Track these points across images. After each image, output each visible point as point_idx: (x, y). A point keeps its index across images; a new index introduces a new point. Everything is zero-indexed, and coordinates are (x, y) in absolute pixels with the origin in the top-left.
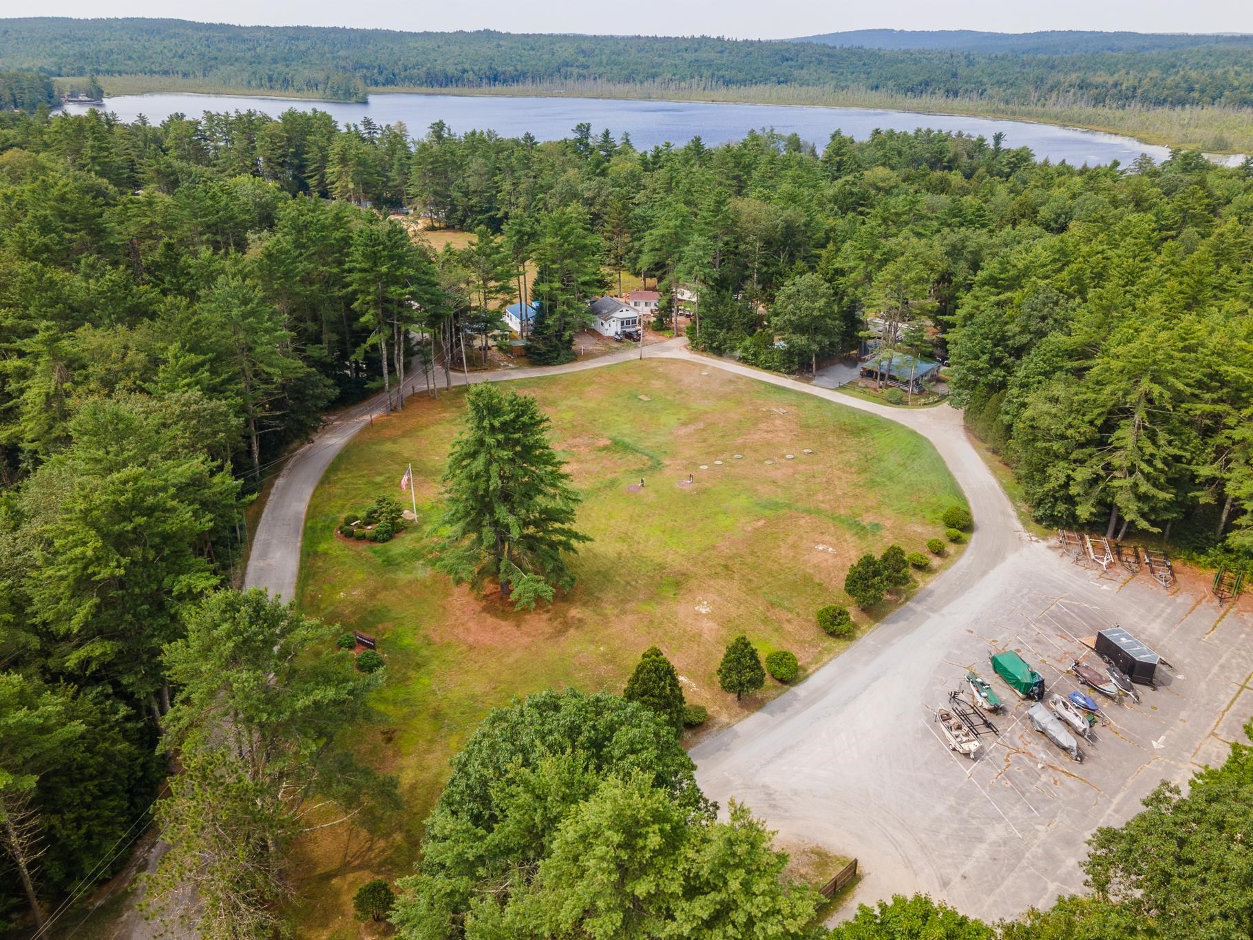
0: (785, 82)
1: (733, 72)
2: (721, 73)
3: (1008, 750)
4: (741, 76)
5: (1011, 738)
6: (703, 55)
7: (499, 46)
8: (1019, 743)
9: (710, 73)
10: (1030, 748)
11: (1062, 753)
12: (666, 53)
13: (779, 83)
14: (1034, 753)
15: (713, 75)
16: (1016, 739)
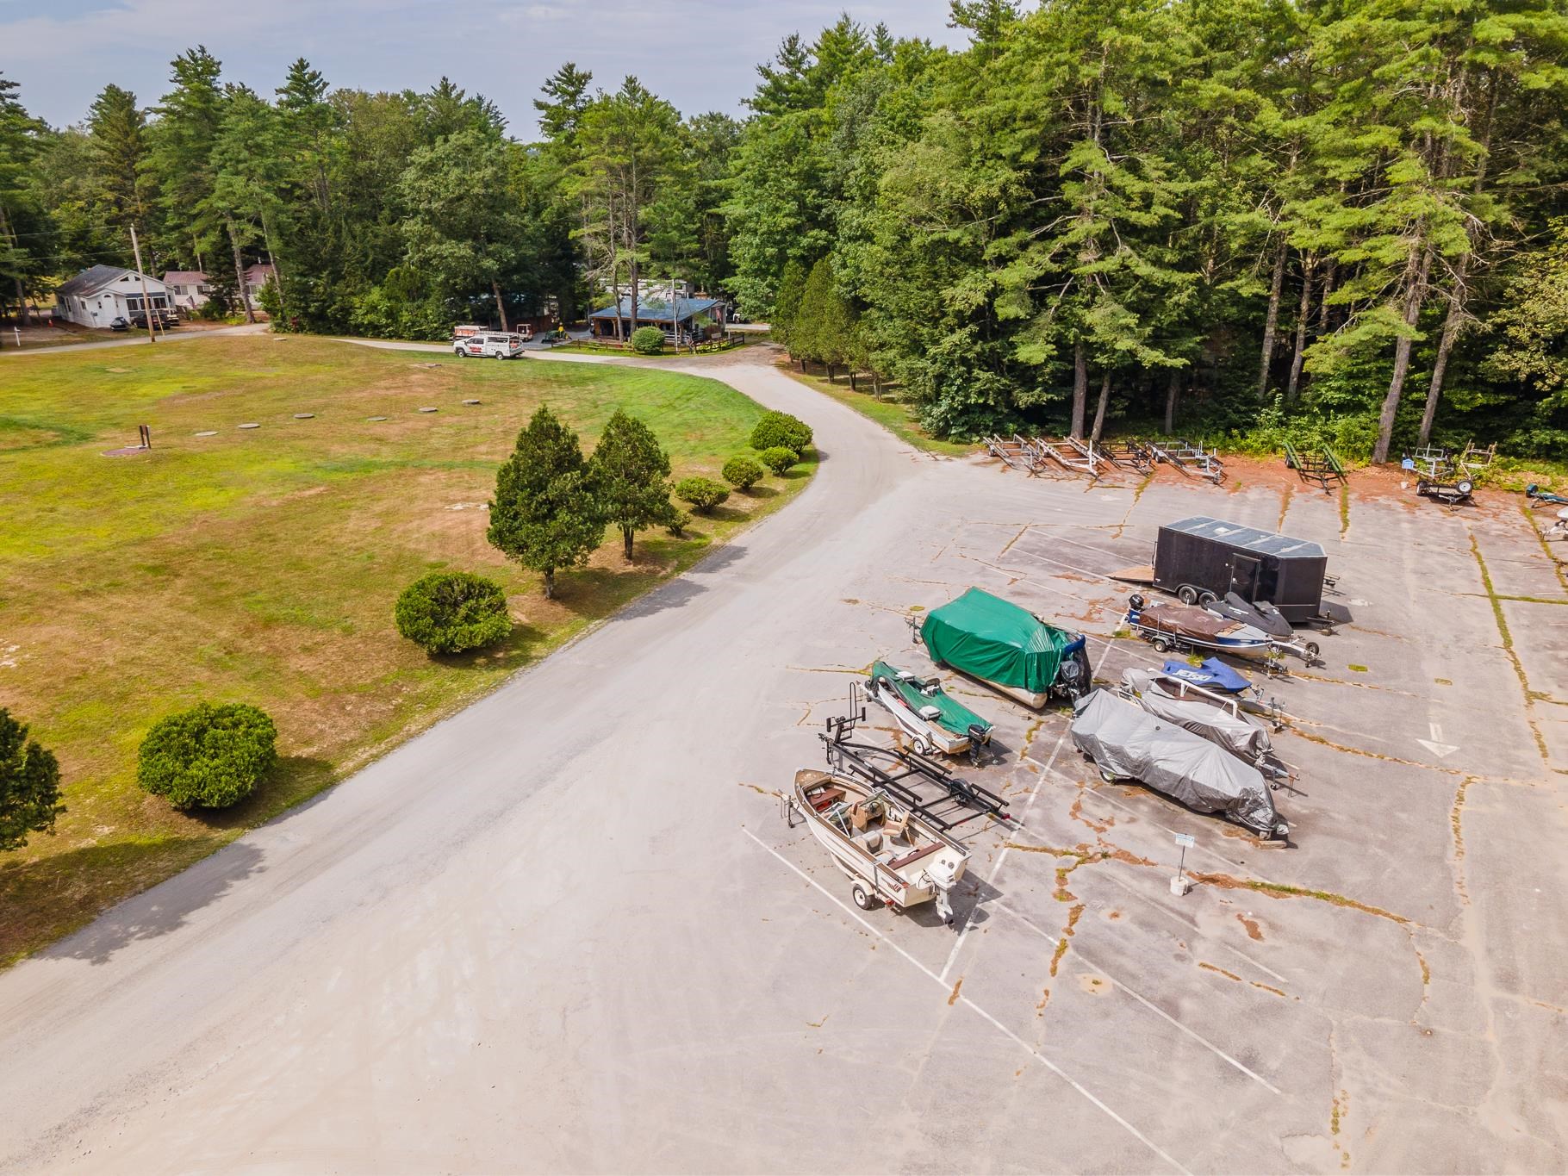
3: (1054, 863)
5: (1047, 822)
8: (1080, 831)
10: (1117, 836)
11: (1218, 828)
14: (1139, 851)
16: (1062, 817)
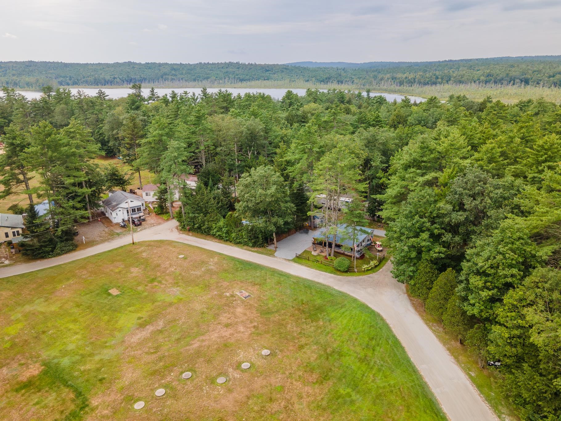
0: (268, 79)
1: (244, 76)
2: (238, 76)
4: (247, 77)
6: (230, 70)
7: (133, 67)
9: (233, 76)
12: (213, 69)
13: (265, 80)
15: (235, 78)
